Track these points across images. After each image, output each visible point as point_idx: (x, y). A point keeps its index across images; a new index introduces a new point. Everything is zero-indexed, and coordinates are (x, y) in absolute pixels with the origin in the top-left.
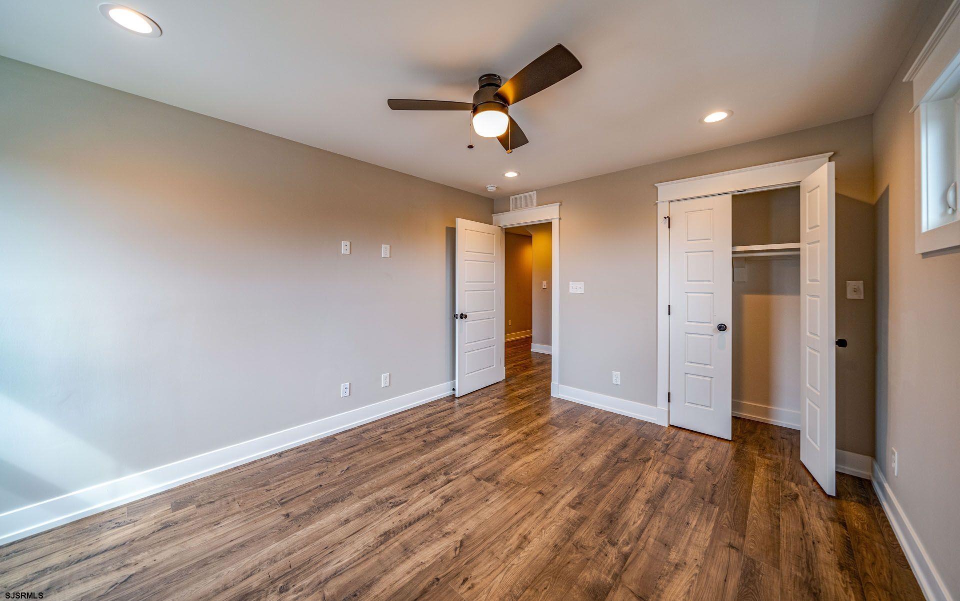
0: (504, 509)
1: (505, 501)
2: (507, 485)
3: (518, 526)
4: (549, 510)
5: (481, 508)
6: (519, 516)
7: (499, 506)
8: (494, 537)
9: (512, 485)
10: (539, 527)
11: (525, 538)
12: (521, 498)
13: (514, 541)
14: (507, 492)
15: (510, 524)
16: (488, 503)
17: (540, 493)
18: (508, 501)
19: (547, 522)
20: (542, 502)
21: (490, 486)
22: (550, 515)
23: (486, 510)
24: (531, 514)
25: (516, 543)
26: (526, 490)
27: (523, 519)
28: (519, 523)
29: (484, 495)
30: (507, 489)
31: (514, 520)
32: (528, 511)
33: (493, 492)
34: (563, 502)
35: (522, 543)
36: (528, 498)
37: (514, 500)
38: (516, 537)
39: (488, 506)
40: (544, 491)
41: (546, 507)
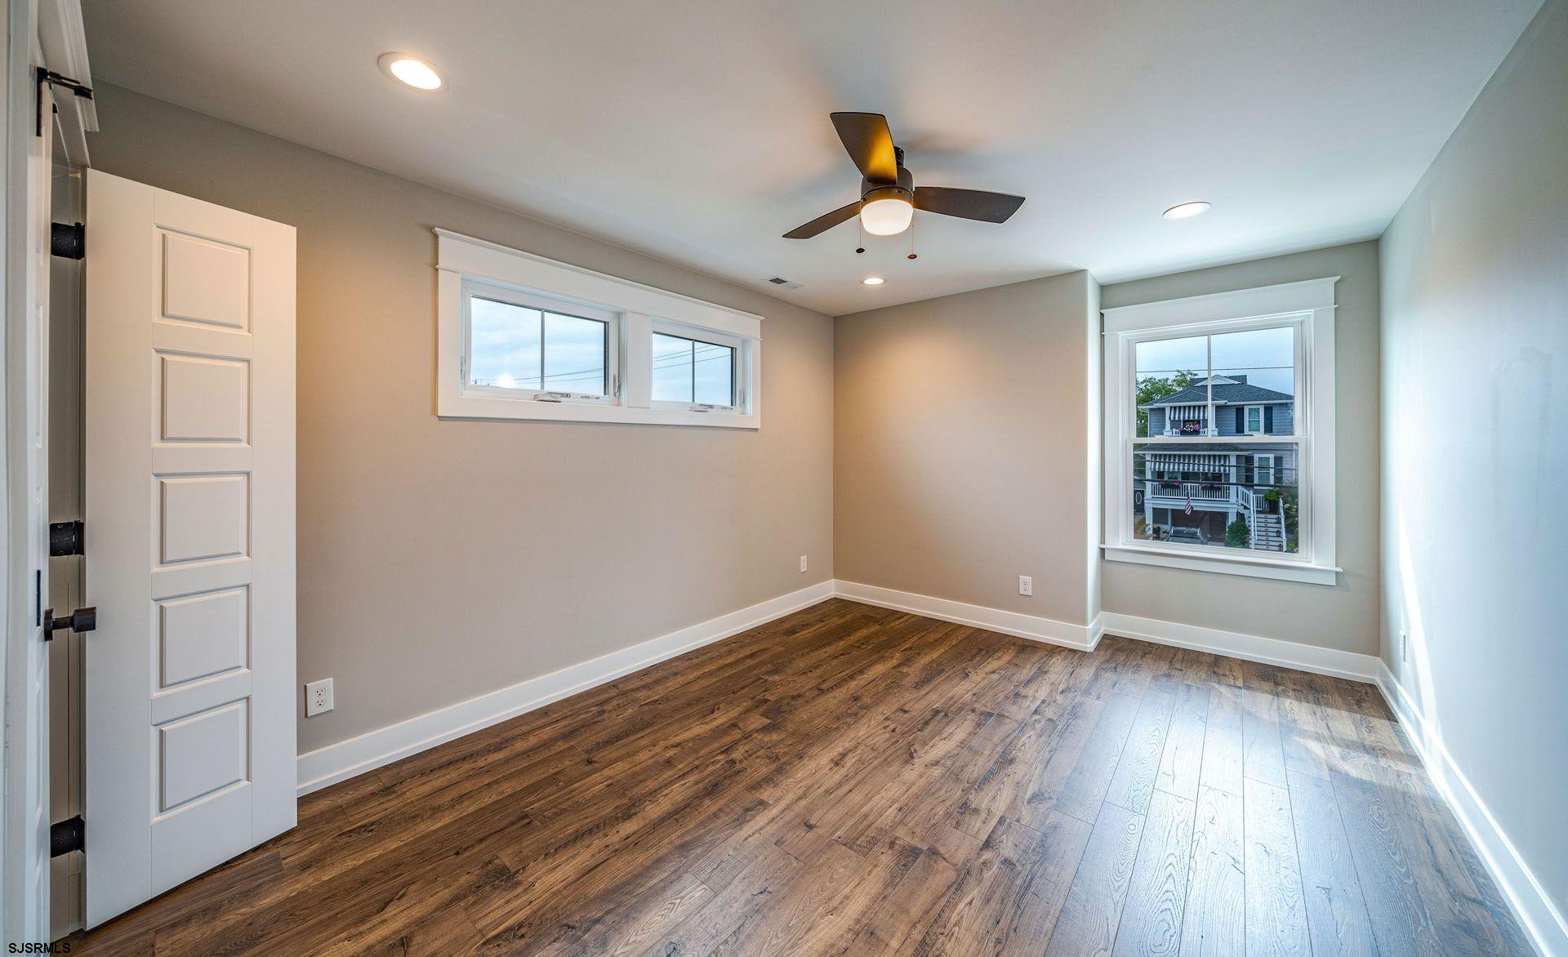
0: (868, 798)
1: (872, 810)
2: (873, 841)
3: (847, 776)
4: (800, 798)
5: (905, 796)
6: (846, 788)
7: (878, 801)
8: (876, 763)
9: (862, 841)
10: (818, 776)
11: (837, 763)
12: (844, 816)
13: (850, 761)
14: (869, 826)
15: (858, 778)
16: (896, 805)
17: (810, 827)
18: (865, 809)
19: (808, 782)
20: (810, 810)
21: (904, 837)
22: (800, 792)
23: (897, 794)
24: (828, 792)
25: (847, 759)
26: (836, 831)
27: (840, 785)
28: (846, 778)
29: (909, 818)
30: (871, 833)
31: (852, 783)
32: (833, 795)
33: (895, 825)
34: (774, 811)
35: (840, 760)
36: (833, 815)
37: (856, 812)
38: (849, 765)
39: (894, 801)
40: (801, 831)
41: (803, 802)
